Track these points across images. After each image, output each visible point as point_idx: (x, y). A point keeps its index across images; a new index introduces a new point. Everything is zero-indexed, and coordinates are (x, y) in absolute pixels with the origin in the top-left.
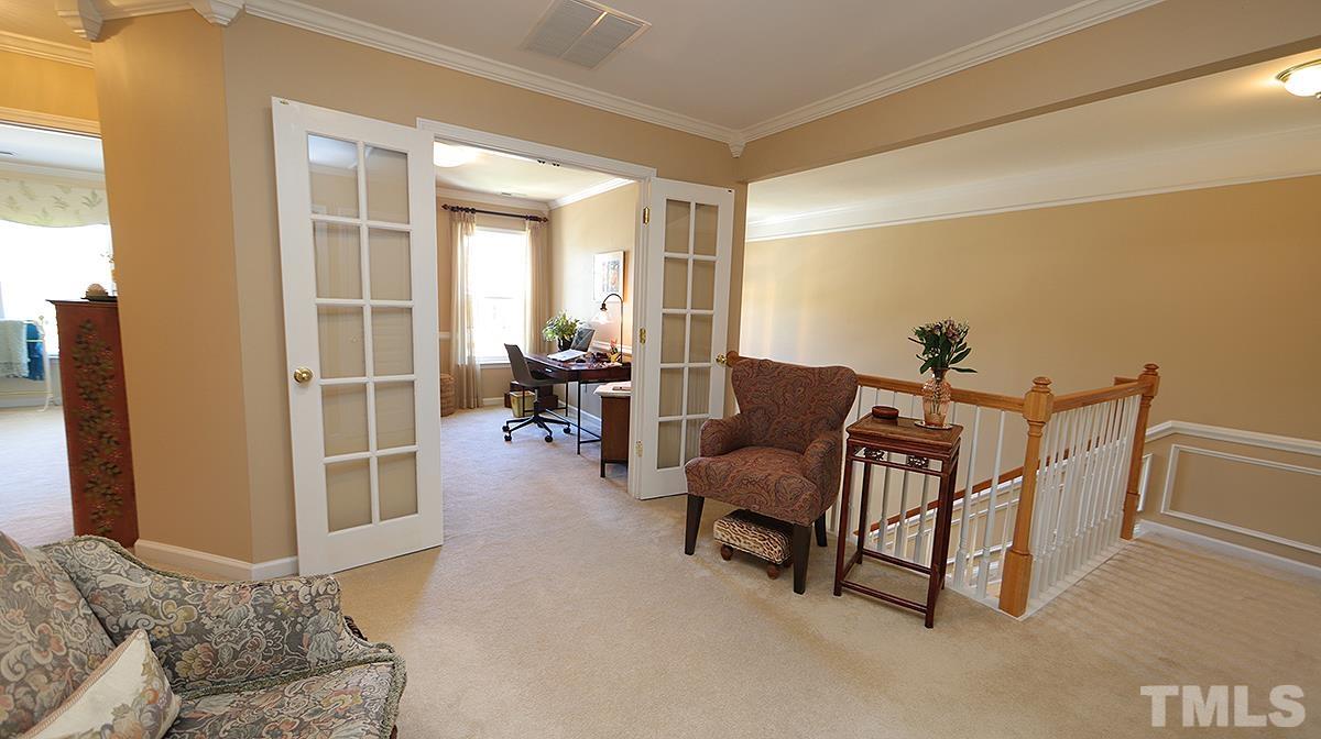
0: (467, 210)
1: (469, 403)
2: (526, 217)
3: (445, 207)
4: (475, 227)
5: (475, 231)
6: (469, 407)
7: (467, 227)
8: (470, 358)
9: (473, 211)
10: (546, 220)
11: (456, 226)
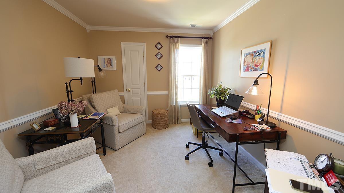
0: (176, 37)
1: (175, 121)
2: (203, 38)
3: (167, 37)
4: (180, 45)
5: (179, 47)
6: (175, 123)
7: (176, 45)
8: (177, 102)
9: (179, 37)
10: (211, 38)
11: (172, 45)
